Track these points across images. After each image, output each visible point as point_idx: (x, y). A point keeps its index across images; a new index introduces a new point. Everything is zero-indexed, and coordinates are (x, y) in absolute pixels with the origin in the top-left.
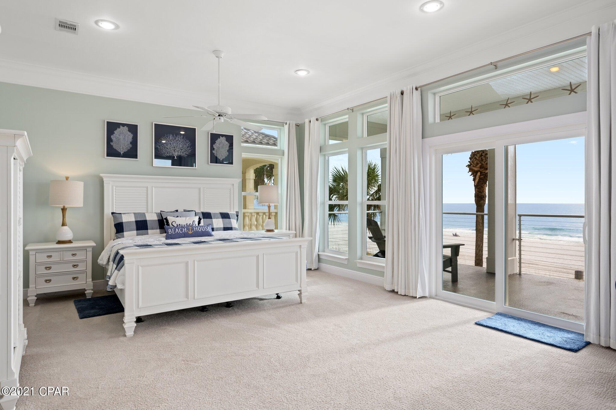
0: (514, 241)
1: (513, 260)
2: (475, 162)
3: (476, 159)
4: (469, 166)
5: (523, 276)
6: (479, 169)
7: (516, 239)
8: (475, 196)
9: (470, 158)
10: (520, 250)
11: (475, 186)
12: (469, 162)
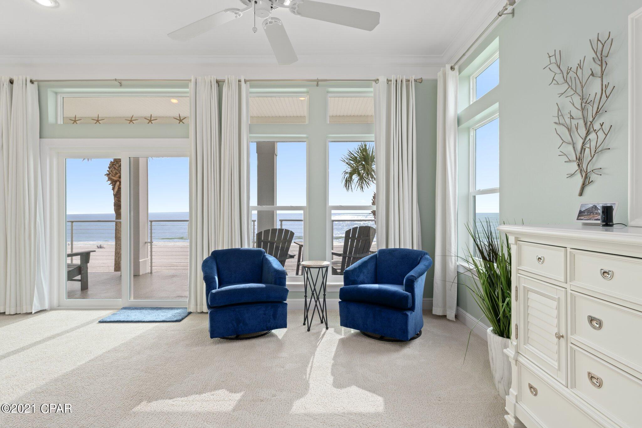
0: (147, 244)
1: (145, 261)
2: (114, 172)
3: (115, 168)
4: (108, 175)
5: (153, 274)
6: (118, 179)
7: (148, 243)
8: (115, 205)
9: (109, 168)
10: (151, 252)
11: (114, 195)
12: (108, 171)
